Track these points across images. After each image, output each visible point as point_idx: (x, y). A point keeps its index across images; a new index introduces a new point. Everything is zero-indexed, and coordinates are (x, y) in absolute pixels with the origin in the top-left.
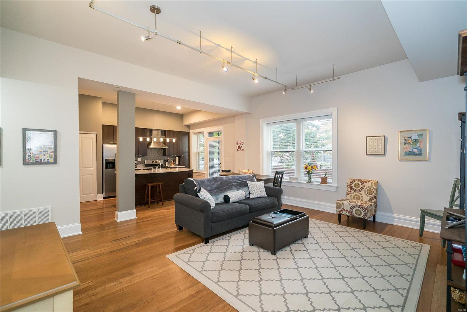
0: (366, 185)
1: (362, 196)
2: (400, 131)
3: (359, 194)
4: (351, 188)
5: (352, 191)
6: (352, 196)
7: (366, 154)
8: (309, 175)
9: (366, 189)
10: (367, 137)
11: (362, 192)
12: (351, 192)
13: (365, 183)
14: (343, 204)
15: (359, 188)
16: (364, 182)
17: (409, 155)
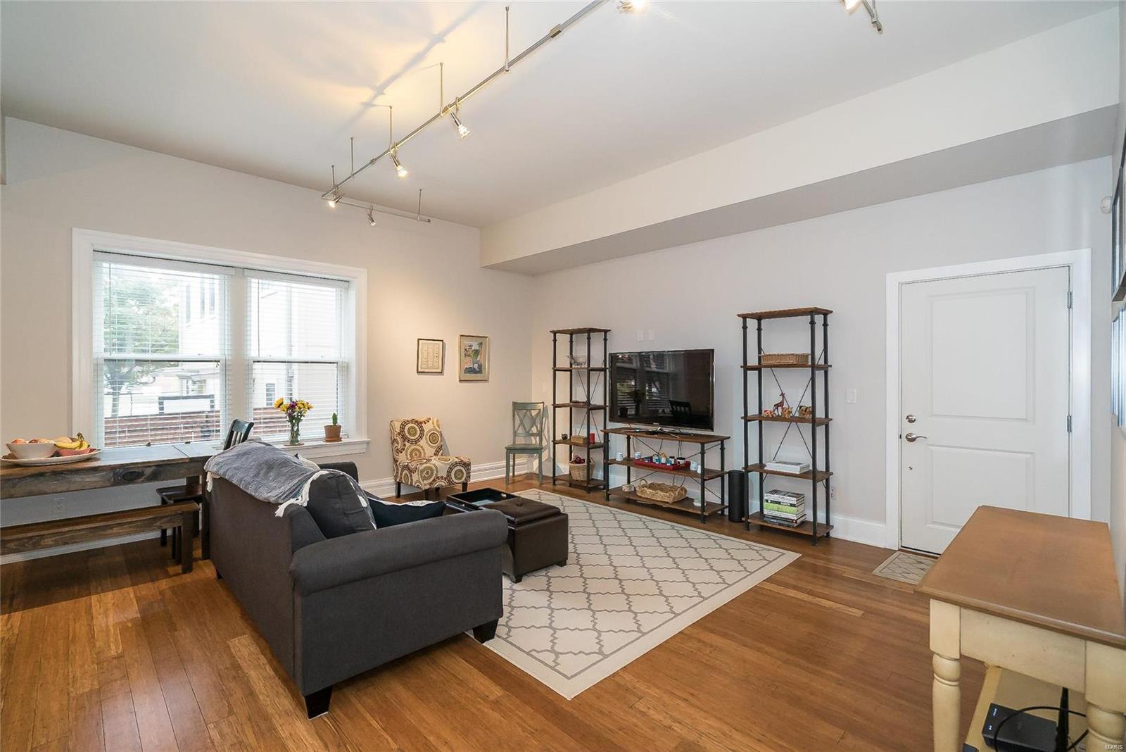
0: (427, 427)
1: (423, 450)
2: (461, 336)
3: (418, 448)
4: (404, 438)
5: (408, 444)
6: (409, 452)
7: (418, 372)
8: (293, 426)
9: (427, 435)
10: (419, 340)
11: (423, 442)
12: (405, 445)
13: (423, 425)
14: (436, 467)
15: (417, 436)
16: (421, 423)
17: (469, 372)
